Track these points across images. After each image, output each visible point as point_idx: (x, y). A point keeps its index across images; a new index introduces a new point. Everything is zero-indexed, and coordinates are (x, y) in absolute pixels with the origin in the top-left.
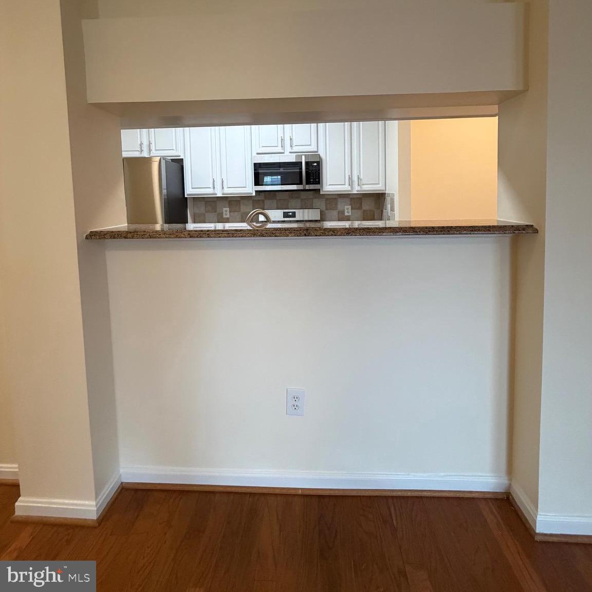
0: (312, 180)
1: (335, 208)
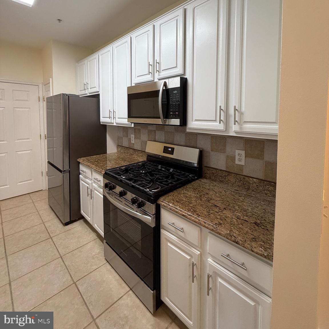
0: (171, 113)
1: (223, 151)
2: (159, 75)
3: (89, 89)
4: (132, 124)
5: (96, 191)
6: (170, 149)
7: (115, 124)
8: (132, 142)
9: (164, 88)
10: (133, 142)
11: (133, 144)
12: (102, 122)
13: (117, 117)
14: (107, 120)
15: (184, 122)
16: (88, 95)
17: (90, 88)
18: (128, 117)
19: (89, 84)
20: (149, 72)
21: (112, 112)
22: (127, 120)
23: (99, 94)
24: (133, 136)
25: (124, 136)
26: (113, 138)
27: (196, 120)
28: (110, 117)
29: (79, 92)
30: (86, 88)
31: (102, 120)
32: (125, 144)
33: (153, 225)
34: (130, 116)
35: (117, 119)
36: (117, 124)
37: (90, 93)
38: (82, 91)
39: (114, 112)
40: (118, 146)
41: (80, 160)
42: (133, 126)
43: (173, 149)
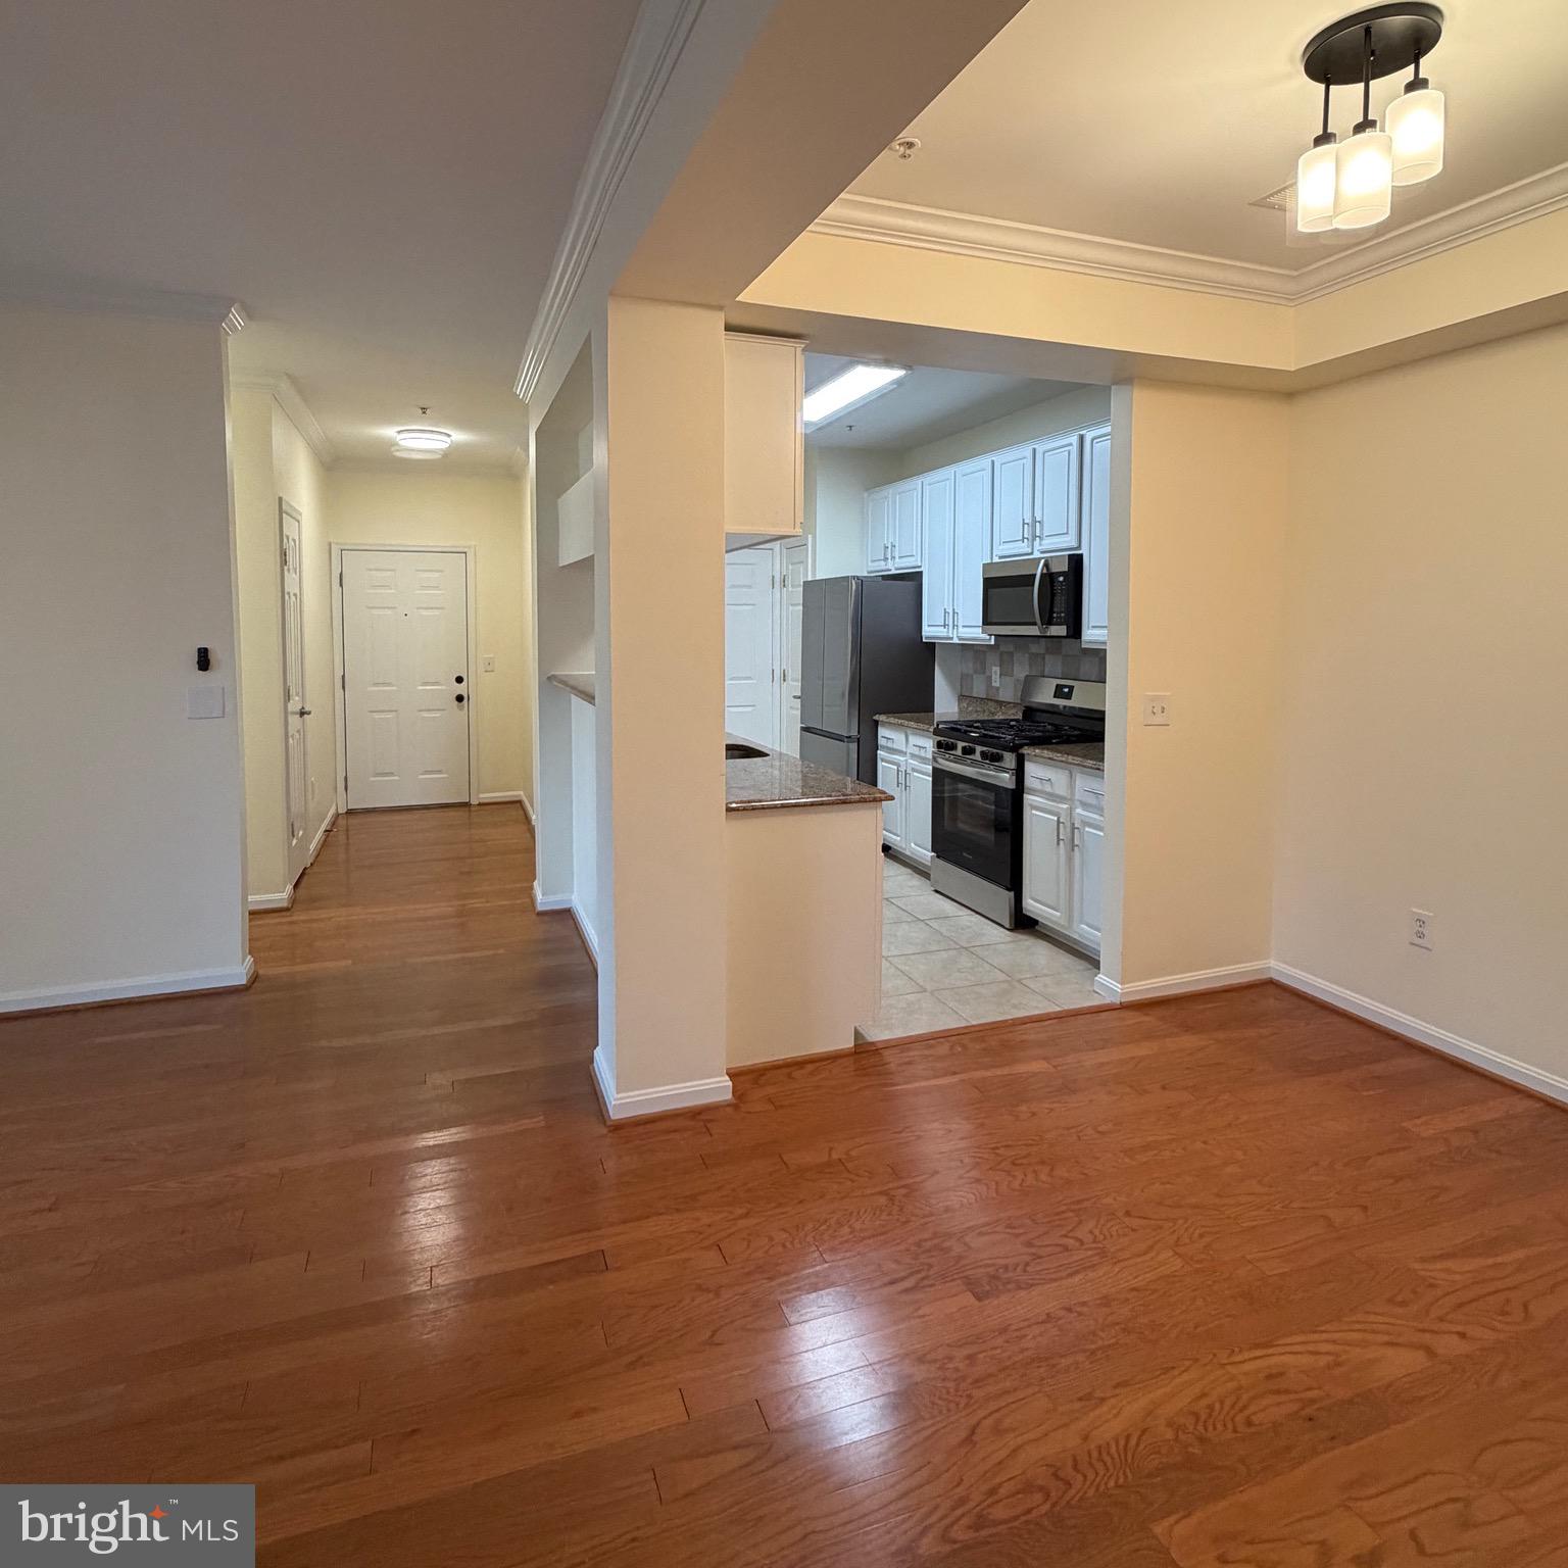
2: (1040, 545)
3: (897, 560)
4: (990, 639)
5: (915, 774)
6: (1066, 690)
7: (956, 641)
8: (994, 684)
9: (1045, 571)
10: (996, 683)
11: (998, 689)
12: (926, 638)
13: (960, 624)
14: (941, 632)
15: (1076, 631)
16: (894, 572)
17: (900, 557)
18: (984, 624)
19: (897, 545)
20: (1024, 538)
21: (951, 614)
22: (980, 630)
23: (921, 572)
24: (996, 669)
25: (975, 672)
26: (948, 676)
27: (1093, 627)
28: (945, 626)
29: (870, 564)
30: (889, 557)
31: (928, 632)
32: (979, 690)
33: (1011, 785)
34: (987, 621)
35: (960, 629)
36: (960, 640)
37: (897, 569)
38: (876, 564)
39: (954, 613)
40: (962, 697)
41: (881, 718)
42: (993, 643)
43: (1071, 688)
